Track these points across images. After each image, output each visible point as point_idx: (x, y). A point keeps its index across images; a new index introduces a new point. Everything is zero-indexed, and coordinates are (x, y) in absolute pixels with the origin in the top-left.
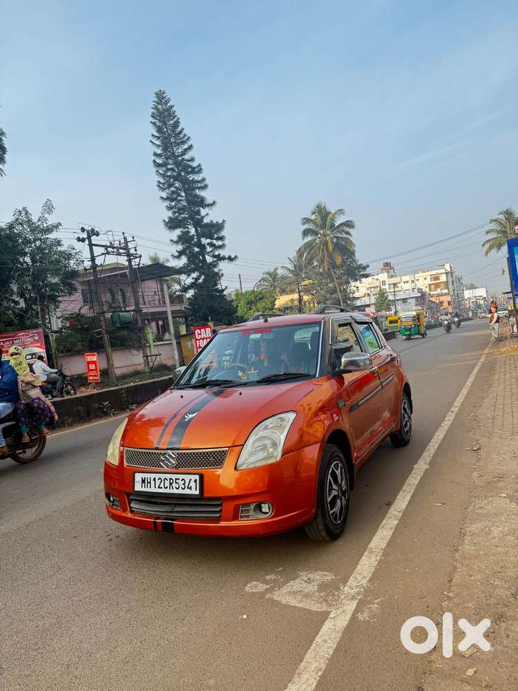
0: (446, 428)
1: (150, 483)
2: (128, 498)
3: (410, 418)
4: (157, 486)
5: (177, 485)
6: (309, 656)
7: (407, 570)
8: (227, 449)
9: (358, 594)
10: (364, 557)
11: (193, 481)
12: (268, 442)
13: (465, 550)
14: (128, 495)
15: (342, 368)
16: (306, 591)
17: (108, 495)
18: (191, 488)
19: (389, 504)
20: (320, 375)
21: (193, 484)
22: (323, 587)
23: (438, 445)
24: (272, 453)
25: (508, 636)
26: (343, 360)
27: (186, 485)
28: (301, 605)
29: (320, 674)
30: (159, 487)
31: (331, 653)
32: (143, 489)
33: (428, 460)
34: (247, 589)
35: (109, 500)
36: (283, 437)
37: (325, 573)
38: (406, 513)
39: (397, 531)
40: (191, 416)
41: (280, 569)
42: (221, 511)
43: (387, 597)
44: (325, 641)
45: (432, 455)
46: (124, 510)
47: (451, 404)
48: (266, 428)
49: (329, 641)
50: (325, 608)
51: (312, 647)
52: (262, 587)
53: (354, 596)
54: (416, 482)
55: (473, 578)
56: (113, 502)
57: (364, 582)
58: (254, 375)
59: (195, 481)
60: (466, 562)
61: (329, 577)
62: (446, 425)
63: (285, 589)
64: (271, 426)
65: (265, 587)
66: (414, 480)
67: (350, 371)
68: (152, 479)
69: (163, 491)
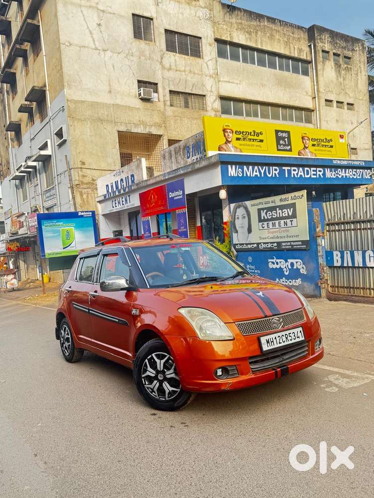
1: (273, 342)
4: (278, 343)
5: (291, 337)
18: (299, 337)
21: (299, 334)
30: (280, 343)
32: (270, 348)
59: (301, 332)
68: (274, 339)
69: (283, 344)
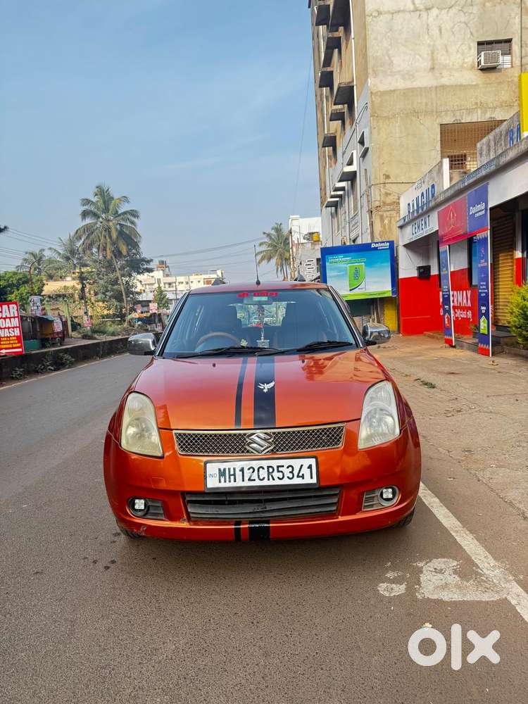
1: (234, 475)
2: (184, 499)
4: (246, 478)
5: (281, 474)
8: (344, 425)
11: (305, 466)
14: (185, 496)
18: (303, 477)
21: (306, 471)
27: (296, 473)
32: (223, 485)
40: (267, 386)
42: (337, 503)
46: (175, 518)
56: (146, 510)
59: (310, 467)
68: (237, 470)
69: (257, 483)
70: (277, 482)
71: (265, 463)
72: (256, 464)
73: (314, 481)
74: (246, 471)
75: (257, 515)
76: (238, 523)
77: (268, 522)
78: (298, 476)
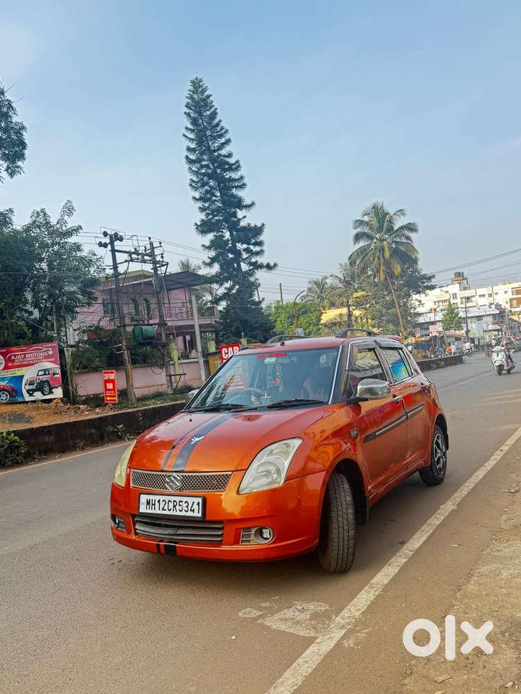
0: (489, 468)
1: (154, 504)
2: (133, 520)
3: (444, 454)
4: (161, 509)
5: (181, 507)
6: (288, 673)
7: (403, 605)
8: (230, 473)
9: (348, 624)
10: (363, 591)
11: (196, 503)
12: (272, 468)
13: (468, 590)
14: (134, 516)
15: (357, 395)
16: (298, 618)
17: (113, 517)
18: (193, 511)
19: (403, 543)
20: (333, 402)
21: (195, 507)
22: (315, 616)
23: (473, 486)
24: (276, 479)
25: (485, 667)
26: (359, 388)
27: (190, 507)
28: (290, 630)
29: (295, 687)
30: (163, 509)
31: (310, 671)
32: (148, 511)
33: (458, 500)
34: (240, 614)
35: (115, 521)
36: (287, 463)
37: (320, 603)
38: (418, 552)
39: (403, 569)
40: (197, 439)
41: (276, 598)
42: (222, 535)
43: (377, 627)
44: (307, 662)
45: (463, 495)
46: (129, 532)
47: (502, 442)
48: (271, 453)
49: (311, 662)
50: (312, 634)
51: (293, 666)
52: (255, 613)
53: (343, 626)
54: (438, 523)
55: (468, 615)
56: (119, 523)
57: (357, 614)
58: (267, 400)
59: (198, 504)
60: (466, 600)
61: (323, 607)
62: (489, 465)
63: (277, 616)
64: (276, 451)
65: (259, 613)
66: (436, 520)
67: (366, 400)
68: (157, 501)
69: (167, 512)
70: (179, 513)
71: (173, 498)
72: (167, 498)
73: (200, 515)
74: (161, 501)
75: (171, 537)
76: (161, 541)
77: (176, 543)
78: (191, 510)
